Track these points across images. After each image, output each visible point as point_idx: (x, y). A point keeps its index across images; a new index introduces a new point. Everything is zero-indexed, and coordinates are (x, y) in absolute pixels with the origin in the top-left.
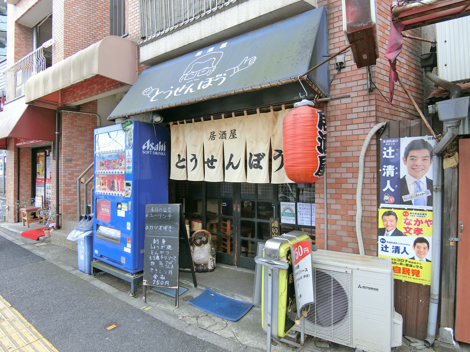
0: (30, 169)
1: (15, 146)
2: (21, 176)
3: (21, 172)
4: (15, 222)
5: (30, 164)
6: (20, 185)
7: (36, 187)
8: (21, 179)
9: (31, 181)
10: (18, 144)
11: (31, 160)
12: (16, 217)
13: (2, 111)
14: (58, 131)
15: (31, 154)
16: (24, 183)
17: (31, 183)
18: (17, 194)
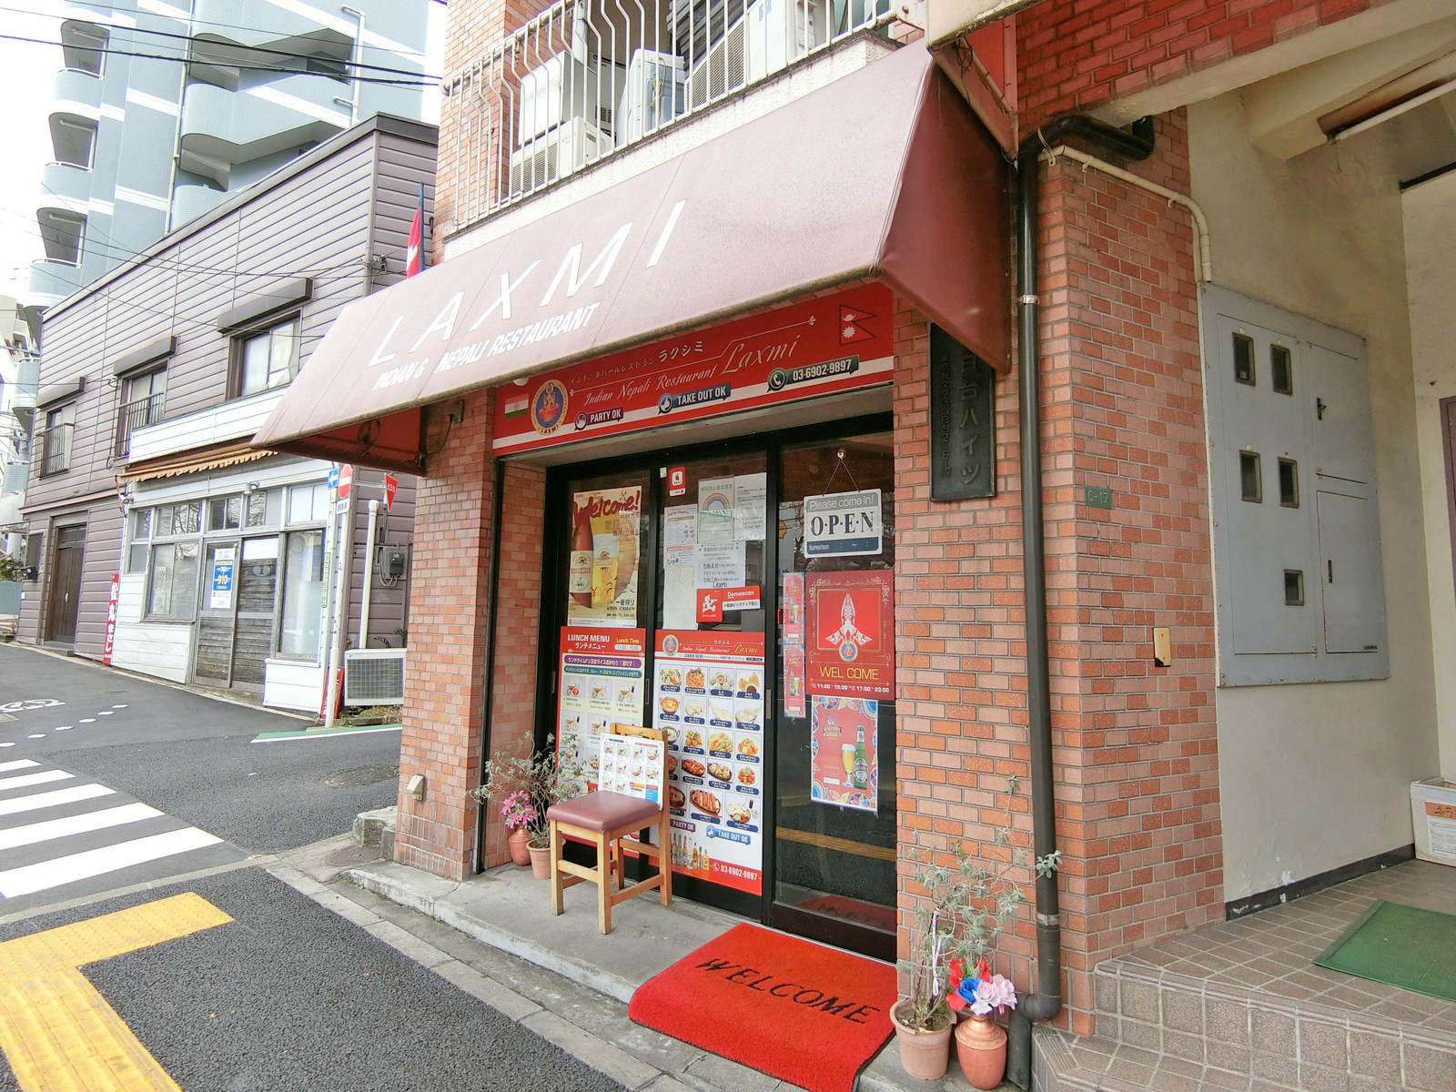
0: (537, 576)
1: (489, 453)
2: (502, 612)
3: (503, 593)
4: (468, 876)
5: (539, 549)
6: (498, 661)
7: (563, 674)
8: (501, 631)
9: (534, 641)
10: (500, 443)
11: (540, 531)
12: (472, 841)
13: (433, 263)
14: (1038, 290)
15: (542, 497)
16: (511, 650)
17: (535, 651)
18: (482, 710)
